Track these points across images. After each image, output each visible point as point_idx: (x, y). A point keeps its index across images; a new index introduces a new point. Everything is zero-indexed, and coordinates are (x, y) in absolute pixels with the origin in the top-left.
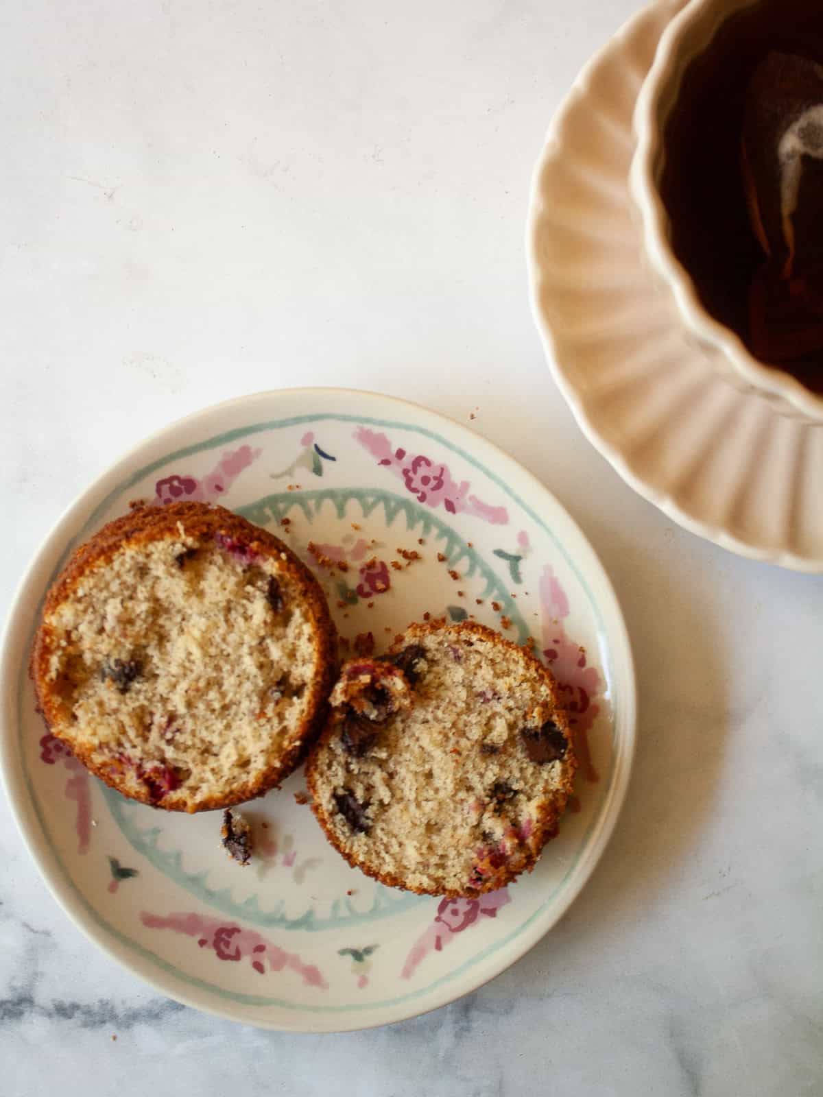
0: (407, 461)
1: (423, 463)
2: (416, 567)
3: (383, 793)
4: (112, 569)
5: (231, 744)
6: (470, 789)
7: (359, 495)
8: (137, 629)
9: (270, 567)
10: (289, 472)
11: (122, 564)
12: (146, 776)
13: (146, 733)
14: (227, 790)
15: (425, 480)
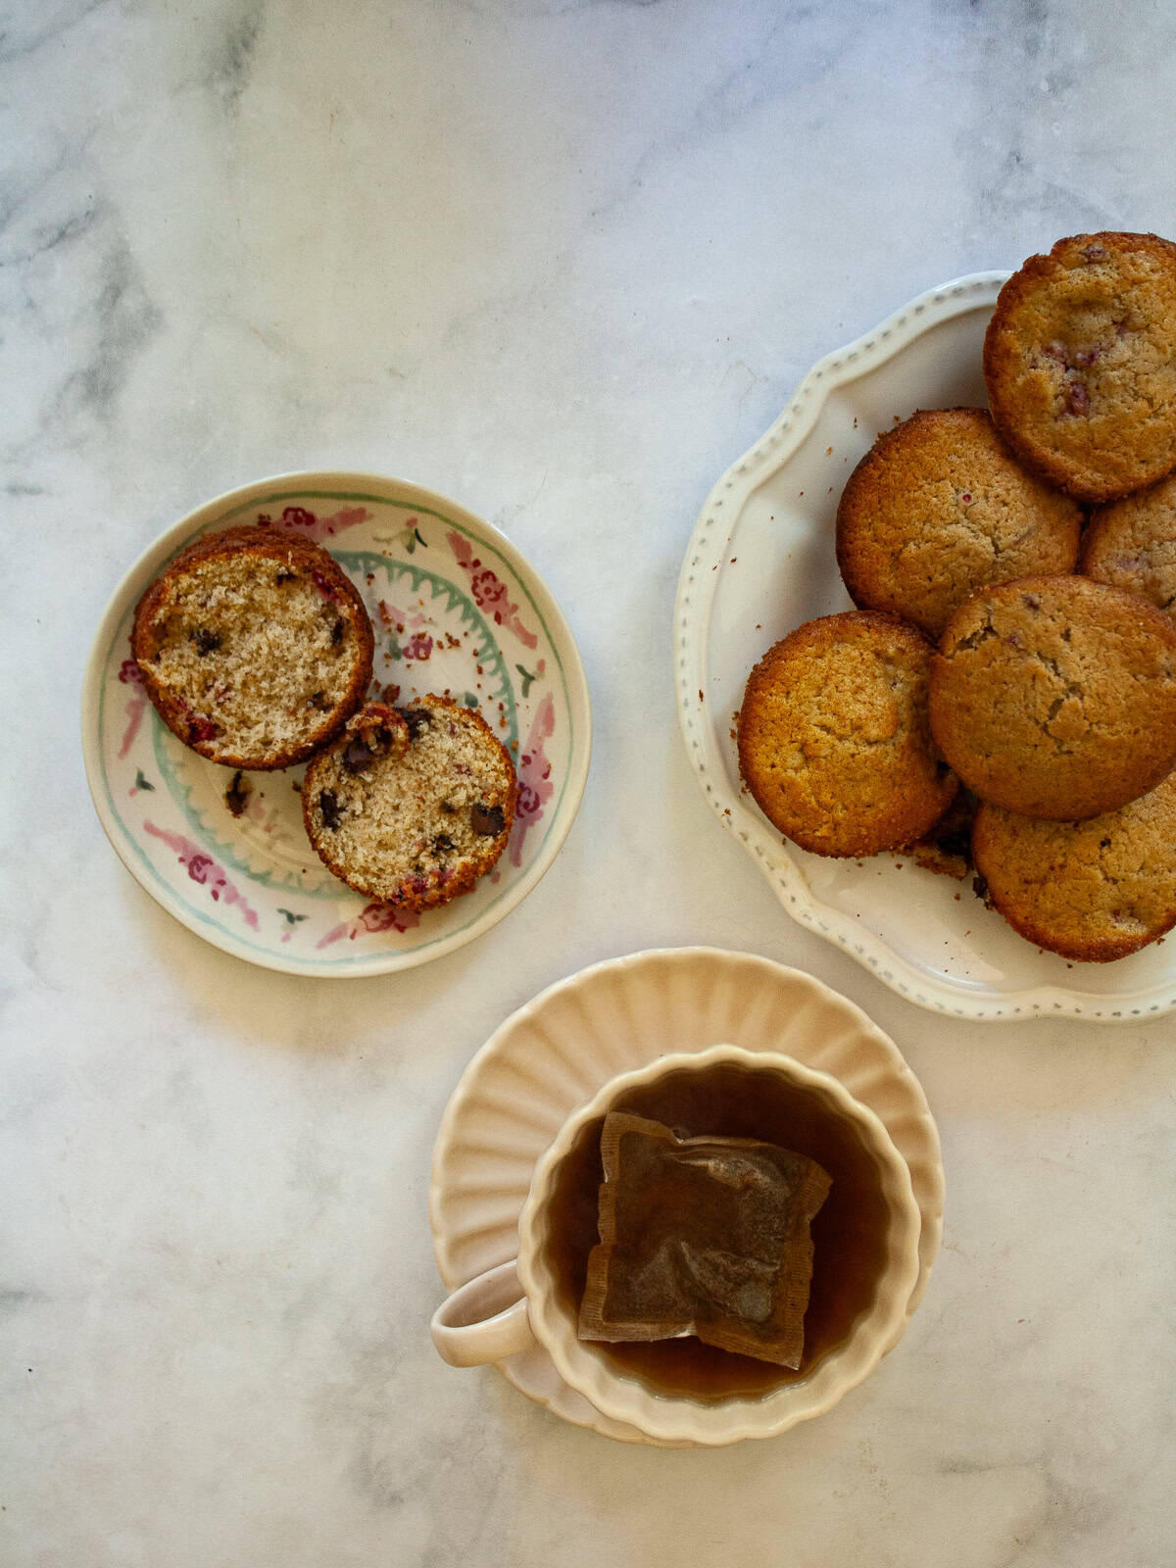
0: (479, 571)
1: (491, 577)
2: (454, 652)
3: (358, 807)
4: (229, 564)
5: (262, 725)
6: (421, 830)
7: (434, 579)
8: (229, 614)
9: (344, 611)
10: (388, 541)
11: (237, 564)
12: (193, 721)
13: (206, 691)
14: (247, 756)
15: (487, 591)
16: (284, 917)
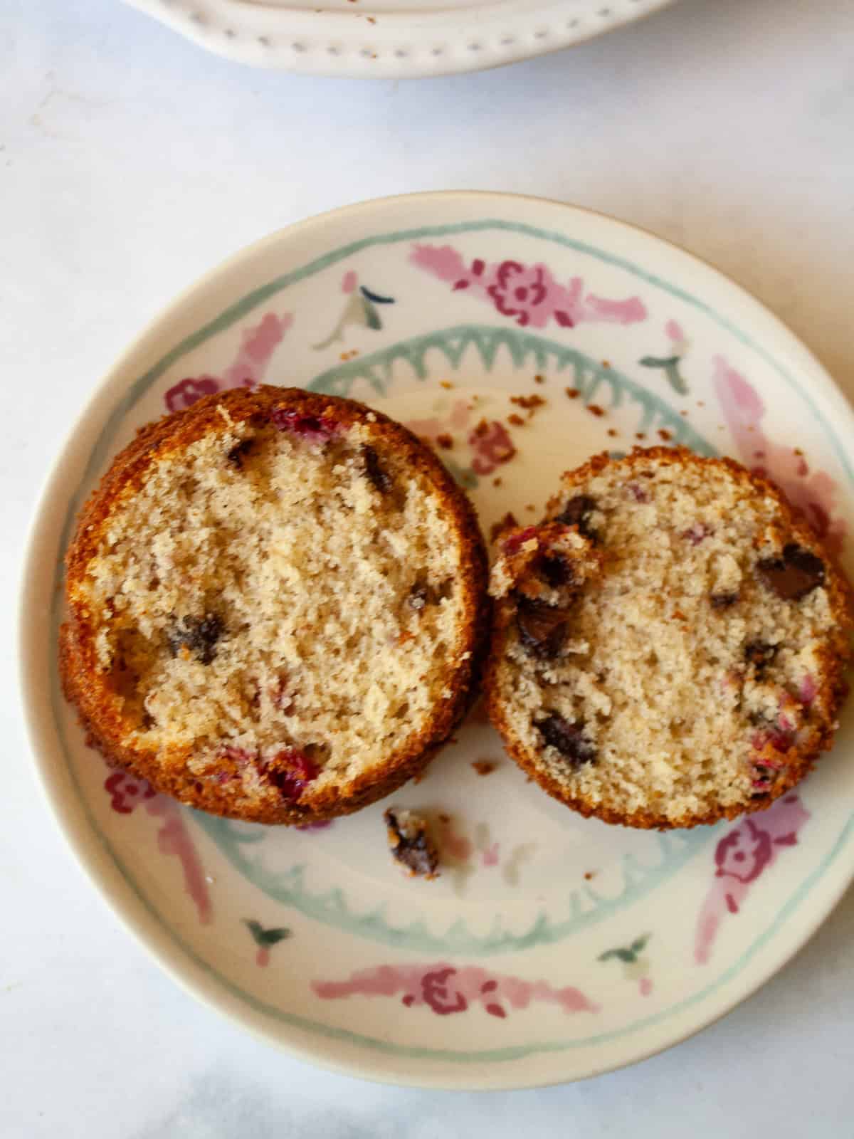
0: (489, 275)
1: (512, 271)
2: (542, 416)
3: (599, 701)
4: (145, 496)
5: (374, 688)
6: (713, 661)
7: (437, 340)
8: (202, 567)
9: (358, 435)
10: (337, 336)
11: (158, 485)
12: (271, 769)
13: (255, 710)
14: (388, 752)
15: (521, 294)
16: (616, 964)
